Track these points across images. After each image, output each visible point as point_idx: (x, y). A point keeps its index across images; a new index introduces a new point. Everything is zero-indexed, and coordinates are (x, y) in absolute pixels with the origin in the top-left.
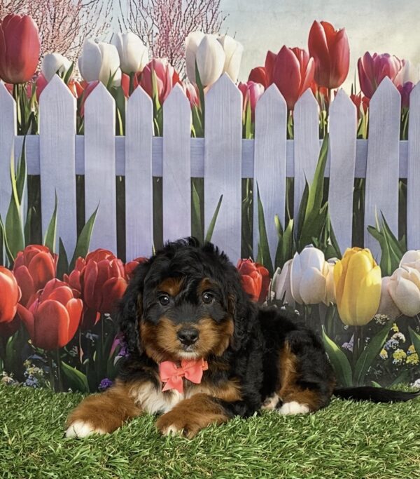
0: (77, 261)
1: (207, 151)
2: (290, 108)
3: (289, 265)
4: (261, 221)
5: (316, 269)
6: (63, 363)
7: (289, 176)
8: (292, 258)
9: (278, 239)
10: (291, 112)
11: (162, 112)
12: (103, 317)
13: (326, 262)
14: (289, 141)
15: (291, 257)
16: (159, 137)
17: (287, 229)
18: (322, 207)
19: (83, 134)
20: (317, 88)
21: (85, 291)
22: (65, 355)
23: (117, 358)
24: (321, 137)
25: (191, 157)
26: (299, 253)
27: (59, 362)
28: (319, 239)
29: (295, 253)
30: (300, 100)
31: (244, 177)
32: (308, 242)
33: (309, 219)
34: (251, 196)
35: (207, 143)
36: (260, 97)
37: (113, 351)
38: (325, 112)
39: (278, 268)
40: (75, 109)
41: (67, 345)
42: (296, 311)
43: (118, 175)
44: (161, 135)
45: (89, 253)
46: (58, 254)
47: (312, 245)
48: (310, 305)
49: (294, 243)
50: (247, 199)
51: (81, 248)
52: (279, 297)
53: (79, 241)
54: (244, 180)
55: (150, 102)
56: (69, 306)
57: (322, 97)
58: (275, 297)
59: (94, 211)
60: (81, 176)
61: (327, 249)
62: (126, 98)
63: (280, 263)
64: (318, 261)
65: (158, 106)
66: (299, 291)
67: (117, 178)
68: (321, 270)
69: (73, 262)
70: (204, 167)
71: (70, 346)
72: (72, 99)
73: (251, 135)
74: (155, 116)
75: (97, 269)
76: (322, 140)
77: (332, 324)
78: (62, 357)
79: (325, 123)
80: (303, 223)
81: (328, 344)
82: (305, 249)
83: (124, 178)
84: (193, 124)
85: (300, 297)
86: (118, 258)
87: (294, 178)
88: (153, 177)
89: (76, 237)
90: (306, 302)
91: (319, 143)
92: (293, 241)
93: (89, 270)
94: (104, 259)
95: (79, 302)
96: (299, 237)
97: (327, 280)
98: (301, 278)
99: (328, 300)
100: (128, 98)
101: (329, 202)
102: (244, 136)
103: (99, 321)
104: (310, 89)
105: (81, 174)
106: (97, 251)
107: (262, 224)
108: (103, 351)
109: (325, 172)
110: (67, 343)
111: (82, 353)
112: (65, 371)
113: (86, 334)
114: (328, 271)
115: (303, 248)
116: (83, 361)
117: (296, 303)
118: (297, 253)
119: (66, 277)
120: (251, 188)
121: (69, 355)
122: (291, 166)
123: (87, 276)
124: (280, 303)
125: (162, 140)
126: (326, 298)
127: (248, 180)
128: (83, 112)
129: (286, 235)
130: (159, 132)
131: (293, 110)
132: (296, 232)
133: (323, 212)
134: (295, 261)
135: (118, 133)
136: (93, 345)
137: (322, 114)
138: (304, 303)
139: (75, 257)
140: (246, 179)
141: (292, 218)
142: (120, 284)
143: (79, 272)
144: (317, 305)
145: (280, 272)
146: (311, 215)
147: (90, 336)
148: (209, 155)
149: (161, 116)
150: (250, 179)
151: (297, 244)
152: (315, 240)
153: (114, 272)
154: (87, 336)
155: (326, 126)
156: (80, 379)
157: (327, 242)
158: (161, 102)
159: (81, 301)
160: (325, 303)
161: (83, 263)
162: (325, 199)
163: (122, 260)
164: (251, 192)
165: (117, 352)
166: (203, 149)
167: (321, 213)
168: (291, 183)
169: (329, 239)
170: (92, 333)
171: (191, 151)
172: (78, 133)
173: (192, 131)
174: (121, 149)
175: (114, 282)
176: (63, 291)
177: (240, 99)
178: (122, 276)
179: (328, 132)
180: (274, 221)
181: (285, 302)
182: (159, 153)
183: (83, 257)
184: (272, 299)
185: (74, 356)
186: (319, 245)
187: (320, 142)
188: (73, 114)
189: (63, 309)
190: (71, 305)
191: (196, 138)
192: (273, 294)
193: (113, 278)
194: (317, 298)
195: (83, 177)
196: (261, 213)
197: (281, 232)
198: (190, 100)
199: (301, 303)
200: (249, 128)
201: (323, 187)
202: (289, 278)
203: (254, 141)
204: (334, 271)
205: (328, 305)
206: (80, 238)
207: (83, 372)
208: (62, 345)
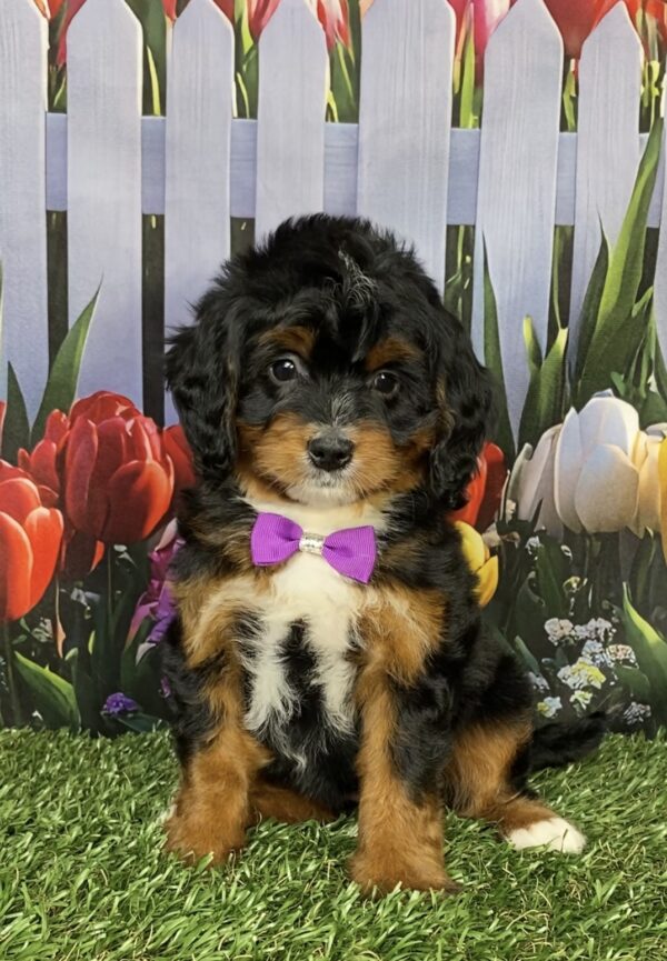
0: (49, 418)
1: (365, 156)
2: (571, 54)
3: (553, 437)
4: (490, 332)
5: (617, 449)
6: (19, 655)
7: (562, 222)
8: (561, 421)
9: (528, 376)
10: (573, 61)
11: (257, 56)
12: (110, 554)
13: (643, 434)
14: (565, 134)
15: (557, 418)
16: (248, 121)
17: (552, 350)
18: (638, 299)
19: (64, 110)
20: (640, 3)
21: (68, 490)
22: (23, 638)
23: (144, 648)
24: (644, 127)
25: (325, 170)
26: (578, 410)
27: (8, 654)
28: (626, 377)
29: (567, 411)
30: (595, 34)
31: (454, 222)
32: (601, 384)
33: (606, 330)
34: (468, 270)
35: (364, 136)
36: (499, 22)
37: (133, 632)
38: (656, 65)
39: (527, 446)
40: (45, 46)
41: (26, 617)
42: (564, 547)
43: (146, 212)
44: (254, 115)
45: (76, 400)
46: (5, 402)
47: (610, 391)
48: (598, 535)
49: (568, 385)
50: (457, 277)
51: (58, 389)
52: (526, 513)
53: (55, 374)
54: (452, 230)
55: (228, 31)
56: (31, 526)
57: (652, 23)
58: (515, 514)
59: (90, 299)
60: (57, 213)
61: (646, 401)
62: (168, 20)
63: (532, 433)
64: (623, 429)
65: (248, 42)
66: (573, 500)
67: (146, 219)
68: (630, 451)
69: (40, 421)
70: (355, 195)
71: (33, 619)
72: (38, 20)
73: (472, 119)
74: (238, 68)
75: (95, 438)
76: (647, 135)
77: (648, 578)
78: (15, 642)
79: (655, 92)
80: (590, 337)
81: (635, 626)
82: (593, 401)
83: (160, 219)
84: (332, 89)
85: (576, 516)
86: (146, 414)
87: (573, 227)
88: (232, 219)
89: (46, 362)
90: (590, 528)
91: (637, 141)
92: (564, 381)
93: (78, 439)
94: (113, 415)
95: (53, 515)
96: (578, 373)
97: (644, 475)
98: (581, 469)
99: (642, 523)
100: (174, 21)
101: (656, 290)
102: (456, 122)
103: (103, 563)
104: (622, 7)
105: (60, 209)
106: (95, 396)
107: (491, 340)
108: (112, 631)
109: (650, 215)
110: (26, 611)
111: (62, 636)
112: (24, 673)
113: (71, 592)
114: (647, 455)
115: (589, 399)
116: (65, 654)
117: (566, 528)
118: (572, 410)
119: (24, 457)
120: (469, 249)
121: (31, 639)
122: (568, 198)
123: (73, 455)
124: (527, 529)
125: (256, 125)
126: (637, 519)
127: (462, 229)
128: (64, 55)
129: (548, 366)
130: (248, 107)
131: (578, 57)
132: (573, 359)
133: (639, 313)
134: (567, 430)
135: (147, 109)
136: (87, 617)
137: (650, 69)
138: (584, 529)
139: (45, 409)
140: (457, 227)
141: (564, 327)
142: (151, 474)
143: (54, 445)
144: (616, 534)
145: (530, 456)
146: (609, 318)
147: (81, 596)
148: (370, 164)
149: (253, 67)
150: (467, 227)
151: (574, 389)
152: (618, 379)
153: (135, 448)
154: (74, 596)
155: (658, 99)
156: (59, 691)
157: (648, 386)
158: (256, 34)
159: (59, 512)
160: (633, 529)
161: (62, 426)
162: (648, 281)
163: (156, 421)
164: (468, 259)
165: (143, 632)
166: (356, 149)
167: (634, 313)
168: (565, 240)
169: (652, 379)
170: (84, 590)
171: (326, 155)
172: (52, 109)
173: (329, 106)
174: (155, 150)
175: (136, 473)
176: (16, 489)
177: (449, 26)
178: (155, 458)
179: (662, 115)
180: (520, 330)
181: (540, 526)
182: (247, 159)
183: (64, 410)
184: (509, 518)
185: (43, 640)
186: (627, 393)
187: (641, 140)
188: (39, 59)
189: (17, 533)
190: (35, 523)
191: (337, 124)
192: (511, 506)
193: (135, 462)
194: (615, 518)
195: (63, 216)
196: (490, 311)
197: (537, 358)
198: (325, 29)
199: (578, 532)
200: (467, 102)
201: (642, 251)
202: (552, 470)
203: (480, 134)
204: (661, 454)
205: (641, 536)
206: (57, 365)
207: (63, 677)
208: (16, 616)
